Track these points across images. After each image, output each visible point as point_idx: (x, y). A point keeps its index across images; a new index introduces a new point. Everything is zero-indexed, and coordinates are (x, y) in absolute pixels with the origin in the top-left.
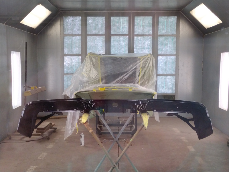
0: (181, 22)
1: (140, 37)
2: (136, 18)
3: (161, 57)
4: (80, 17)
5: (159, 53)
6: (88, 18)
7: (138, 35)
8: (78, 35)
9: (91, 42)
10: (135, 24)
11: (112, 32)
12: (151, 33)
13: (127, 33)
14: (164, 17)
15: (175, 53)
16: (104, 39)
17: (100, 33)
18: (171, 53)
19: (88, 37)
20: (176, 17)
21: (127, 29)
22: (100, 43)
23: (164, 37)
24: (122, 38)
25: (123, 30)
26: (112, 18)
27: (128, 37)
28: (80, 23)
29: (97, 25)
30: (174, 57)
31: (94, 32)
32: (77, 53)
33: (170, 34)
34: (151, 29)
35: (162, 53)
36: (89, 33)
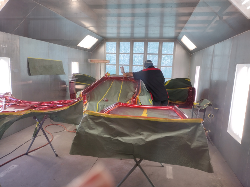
0: (176, 46)
1: (150, 55)
2: (149, 43)
3: (163, 68)
4: (116, 42)
5: (162, 65)
6: (120, 43)
7: (149, 54)
8: (114, 53)
9: (122, 57)
10: (148, 47)
11: (134, 51)
12: (157, 52)
13: (143, 53)
14: (166, 43)
15: (172, 65)
16: (129, 56)
17: (127, 52)
18: (169, 65)
19: (120, 55)
20: (173, 43)
21: (143, 50)
22: (127, 58)
23: (165, 56)
24: (140, 55)
25: (141, 50)
26: (135, 43)
27: (143, 55)
28: (116, 46)
29: (125, 47)
30: (171, 68)
31: (123, 52)
32: (114, 64)
33: (169, 53)
34: (158, 50)
35: (164, 65)
36: (121, 52)
